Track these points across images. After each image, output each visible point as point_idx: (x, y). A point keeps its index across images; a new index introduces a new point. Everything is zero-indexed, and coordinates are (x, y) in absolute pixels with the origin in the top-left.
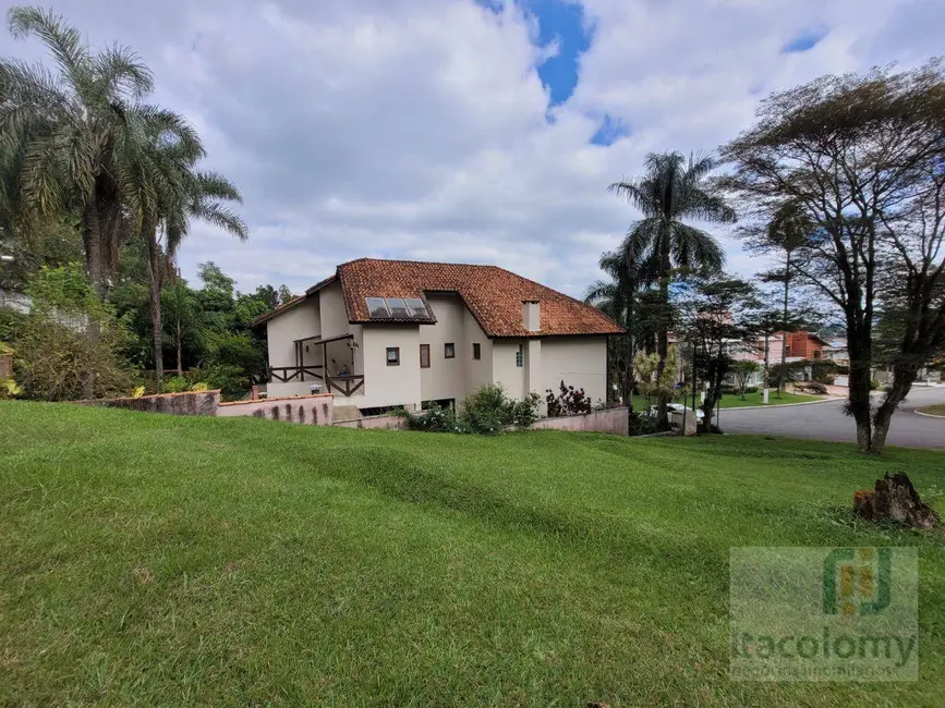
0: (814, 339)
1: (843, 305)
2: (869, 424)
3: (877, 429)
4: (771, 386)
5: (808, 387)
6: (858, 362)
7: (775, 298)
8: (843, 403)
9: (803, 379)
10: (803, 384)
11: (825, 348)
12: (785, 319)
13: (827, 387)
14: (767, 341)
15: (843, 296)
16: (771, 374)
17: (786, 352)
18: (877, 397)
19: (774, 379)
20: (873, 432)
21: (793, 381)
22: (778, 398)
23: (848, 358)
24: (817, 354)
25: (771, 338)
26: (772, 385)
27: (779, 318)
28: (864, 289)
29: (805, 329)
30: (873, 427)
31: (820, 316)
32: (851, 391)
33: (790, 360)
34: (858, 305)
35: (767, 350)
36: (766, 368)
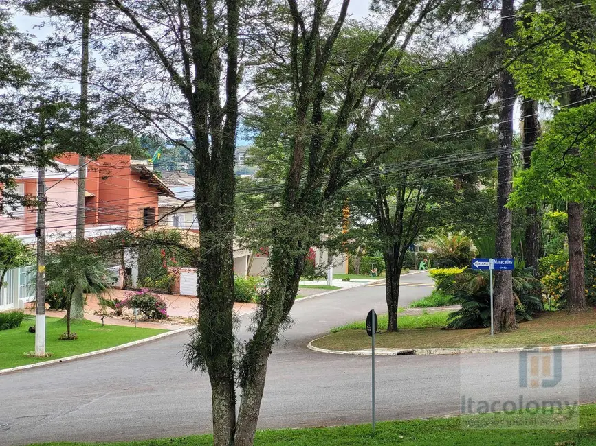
0: (143, 176)
1: (186, 91)
2: (232, 384)
3: (246, 396)
4: (54, 306)
5: (133, 304)
6: (211, 234)
7: (52, 59)
8: (189, 340)
9: (121, 283)
10: (121, 296)
11: (164, 200)
12: (83, 121)
13: (165, 299)
14: (41, 181)
15: (187, 71)
16: (52, 273)
17: (88, 211)
18: (245, 317)
19: (58, 284)
20: (239, 400)
21: (99, 289)
22: (66, 337)
23: (196, 226)
24: (148, 217)
25: (50, 173)
26: (57, 301)
27: (65, 118)
28: (223, 56)
29: (124, 150)
30: (238, 391)
31: (146, 116)
32: (202, 308)
33: (93, 232)
34: (214, 98)
35: (42, 204)
36: (40, 255)
